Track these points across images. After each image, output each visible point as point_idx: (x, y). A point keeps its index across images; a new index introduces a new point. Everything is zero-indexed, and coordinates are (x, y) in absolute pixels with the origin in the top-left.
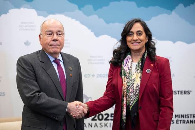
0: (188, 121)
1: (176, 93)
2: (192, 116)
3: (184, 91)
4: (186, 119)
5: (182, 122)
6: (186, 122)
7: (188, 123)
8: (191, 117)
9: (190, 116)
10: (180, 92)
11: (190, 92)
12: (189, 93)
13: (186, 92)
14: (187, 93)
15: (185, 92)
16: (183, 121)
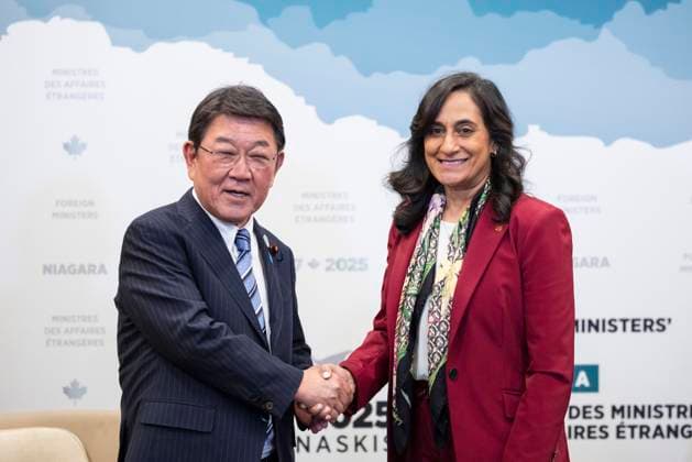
0: (659, 428)
1: (616, 329)
2: (674, 411)
3: (646, 321)
4: (652, 423)
5: (637, 431)
6: (651, 434)
7: (658, 438)
8: (670, 415)
9: (665, 411)
10: (629, 325)
11: (665, 323)
12: (664, 328)
13: (652, 322)
14: (655, 327)
15: (649, 323)
16: (642, 427)
